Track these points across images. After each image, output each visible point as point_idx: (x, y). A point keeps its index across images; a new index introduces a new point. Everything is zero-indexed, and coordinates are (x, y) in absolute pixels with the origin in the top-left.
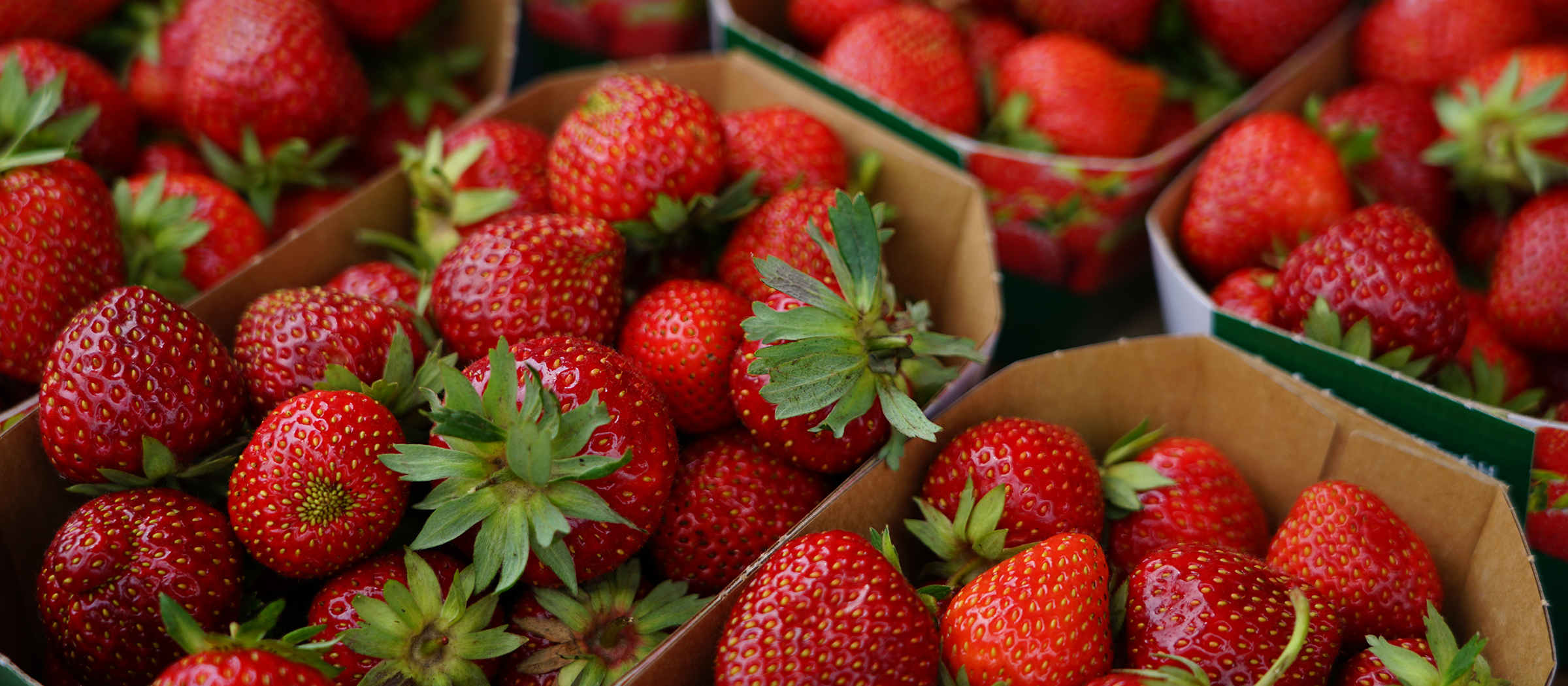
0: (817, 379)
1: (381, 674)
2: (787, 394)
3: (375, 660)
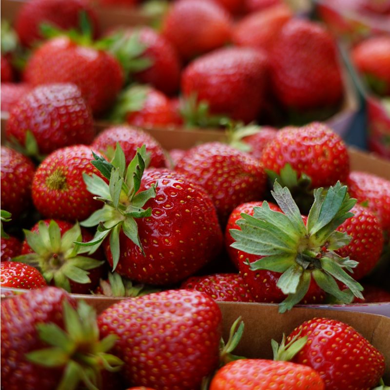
0: (261, 241)
1: (32, 259)
2: (243, 239)
3: (33, 252)
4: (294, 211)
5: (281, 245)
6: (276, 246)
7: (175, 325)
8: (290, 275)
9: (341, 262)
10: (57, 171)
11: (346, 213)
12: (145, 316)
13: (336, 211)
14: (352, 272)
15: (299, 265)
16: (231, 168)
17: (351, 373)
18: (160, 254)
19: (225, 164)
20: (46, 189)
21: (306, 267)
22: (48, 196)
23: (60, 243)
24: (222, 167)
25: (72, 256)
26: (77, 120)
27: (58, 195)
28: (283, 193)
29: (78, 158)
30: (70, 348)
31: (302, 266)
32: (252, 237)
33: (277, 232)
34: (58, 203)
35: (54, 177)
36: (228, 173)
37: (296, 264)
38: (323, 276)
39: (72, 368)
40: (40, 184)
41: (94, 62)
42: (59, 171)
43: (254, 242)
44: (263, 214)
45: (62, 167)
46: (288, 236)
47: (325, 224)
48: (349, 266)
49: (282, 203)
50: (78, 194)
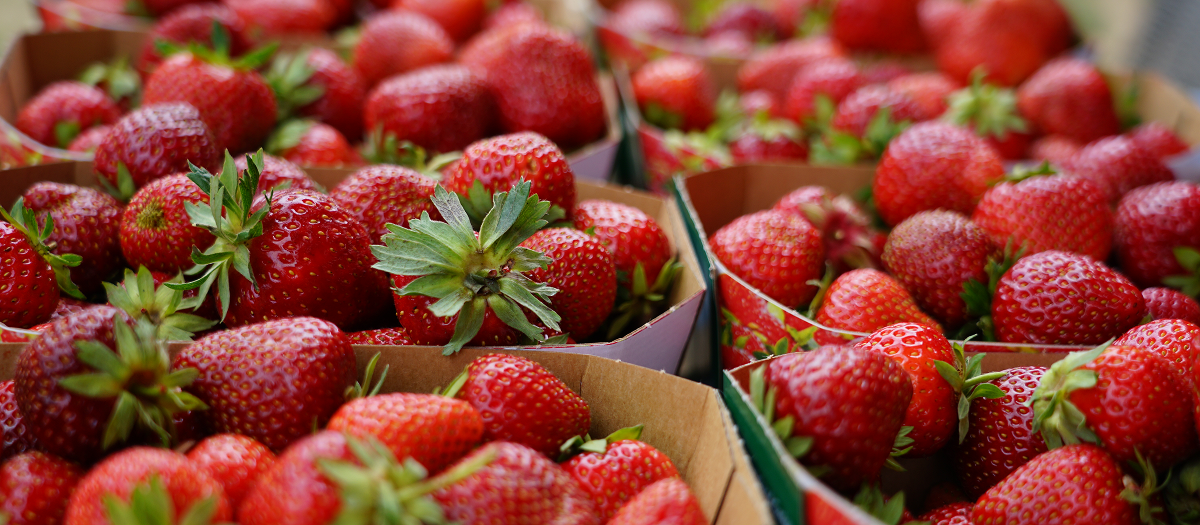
0: (412, 258)
2: (390, 257)
4: (461, 220)
5: (439, 261)
6: (433, 262)
7: (277, 353)
8: (453, 300)
9: (532, 287)
10: (151, 204)
11: (537, 222)
12: (239, 346)
13: (518, 213)
14: (549, 301)
15: (468, 288)
16: (401, 193)
17: (529, 415)
18: (284, 293)
19: (392, 188)
20: (136, 229)
21: (476, 291)
22: (139, 238)
23: (155, 298)
24: (388, 193)
25: (169, 313)
26: (190, 147)
27: (152, 235)
28: (448, 198)
29: (180, 184)
30: (123, 373)
31: (471, 290)
32: (401, 253)
33: (437, 246)
34: (153, 246)
35: (147, 211)
36: (397, 199)
37: (463, 288)
38: (503, 303)
39: (125, 400)
40: (128, 225)
41: (226, 83)
42: (153, 203)
43: (404, 260)
44: (422, 228)
45: (158, 198)
46: (450, 250)
47: (503, 232)
48: (544, 293)
49: (446, 211)
50: (180, 232)
